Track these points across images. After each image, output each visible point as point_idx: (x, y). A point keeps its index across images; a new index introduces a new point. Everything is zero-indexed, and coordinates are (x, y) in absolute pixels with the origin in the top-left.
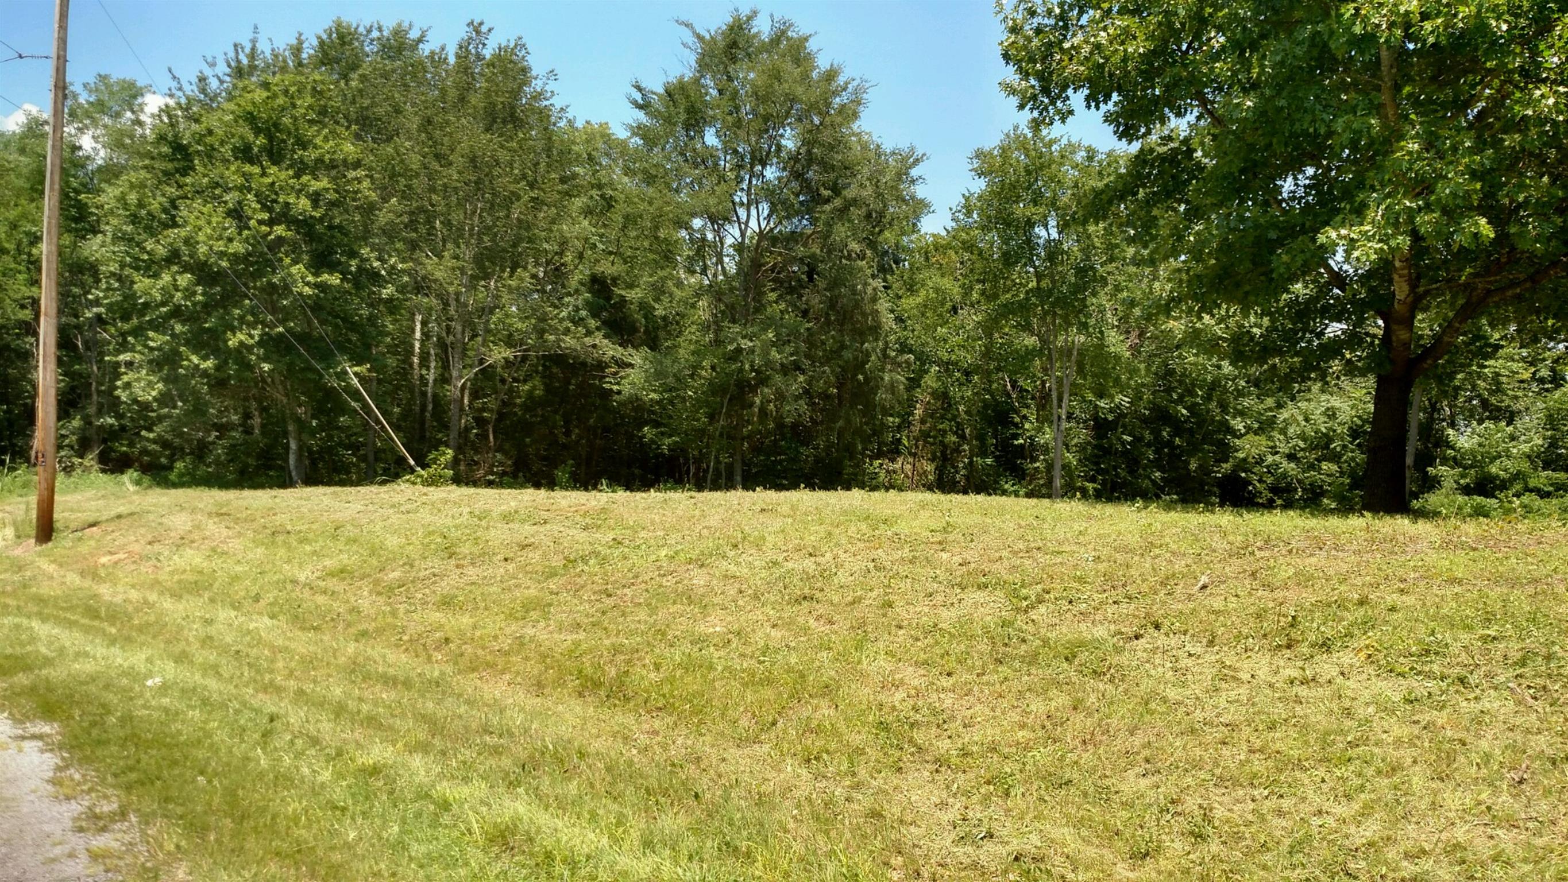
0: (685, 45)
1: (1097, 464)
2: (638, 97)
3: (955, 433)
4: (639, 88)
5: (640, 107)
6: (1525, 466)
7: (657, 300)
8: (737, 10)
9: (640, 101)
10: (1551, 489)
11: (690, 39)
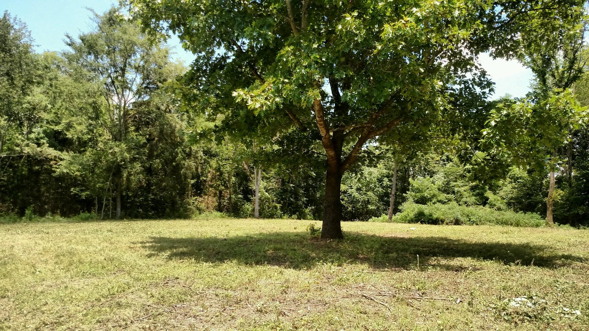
0: (90, 18)
1: (281, 196)
2: (68, 40)
3: (223, 186)
4: (69, 37)
5: (69, 45)
6: (436, 192)
7: (68, 130)
8: (113, 5)
9: (69, 42)
10: (446, 201)
11: (92, 16)
